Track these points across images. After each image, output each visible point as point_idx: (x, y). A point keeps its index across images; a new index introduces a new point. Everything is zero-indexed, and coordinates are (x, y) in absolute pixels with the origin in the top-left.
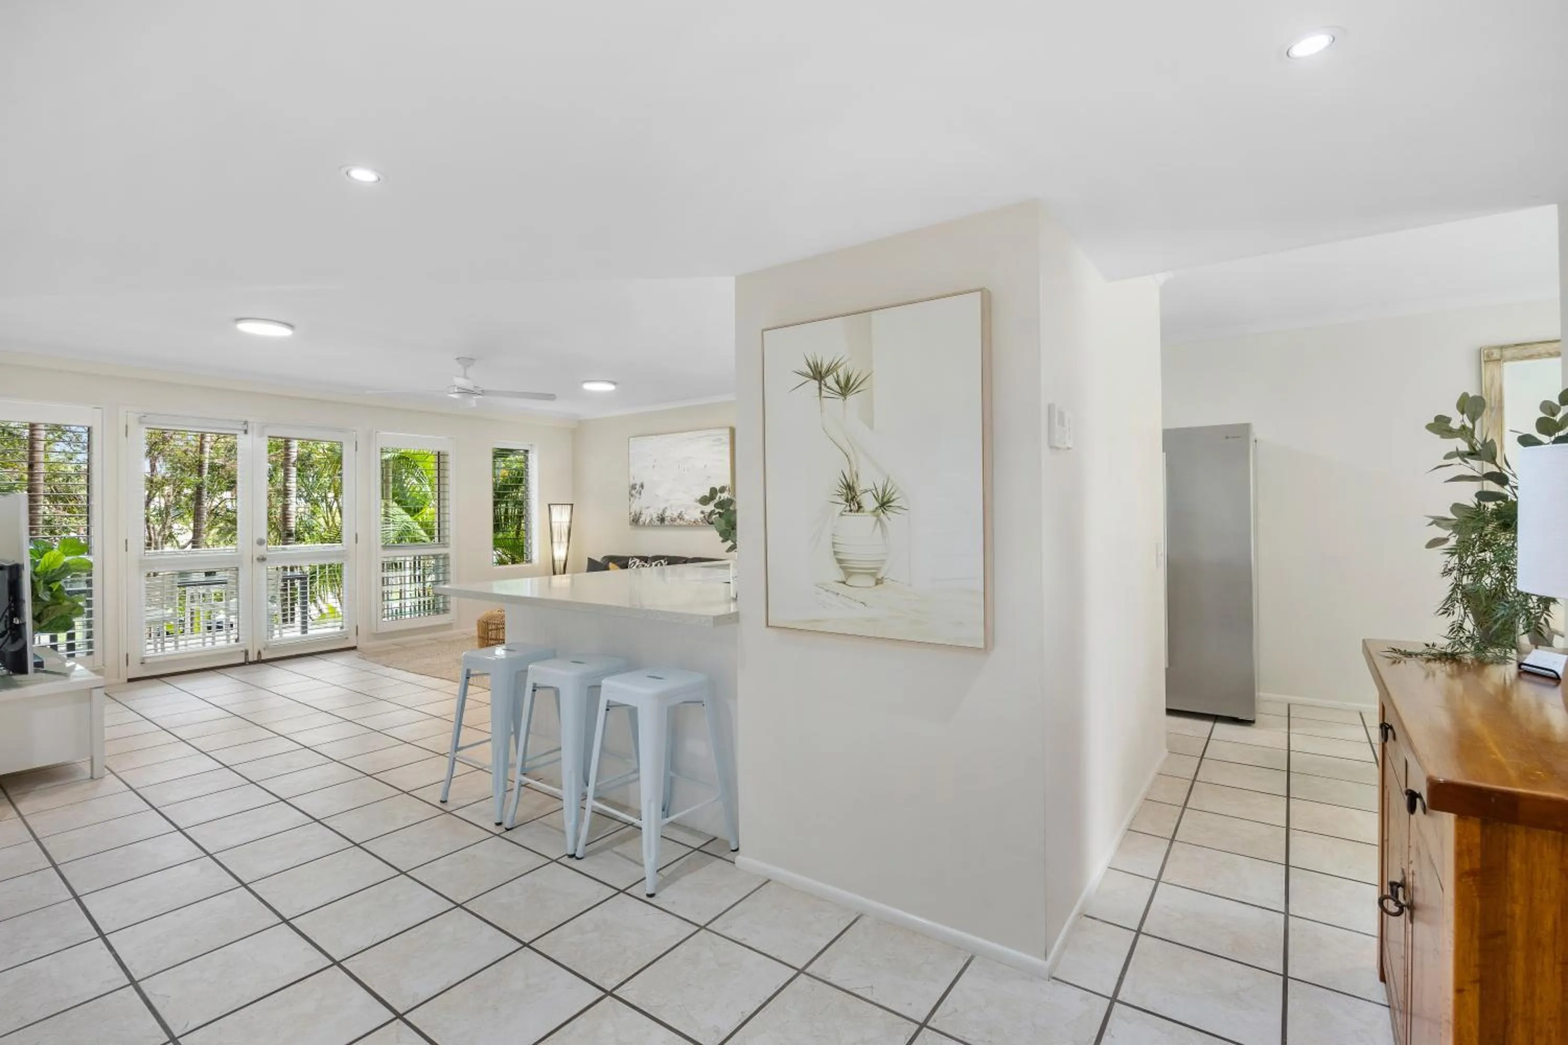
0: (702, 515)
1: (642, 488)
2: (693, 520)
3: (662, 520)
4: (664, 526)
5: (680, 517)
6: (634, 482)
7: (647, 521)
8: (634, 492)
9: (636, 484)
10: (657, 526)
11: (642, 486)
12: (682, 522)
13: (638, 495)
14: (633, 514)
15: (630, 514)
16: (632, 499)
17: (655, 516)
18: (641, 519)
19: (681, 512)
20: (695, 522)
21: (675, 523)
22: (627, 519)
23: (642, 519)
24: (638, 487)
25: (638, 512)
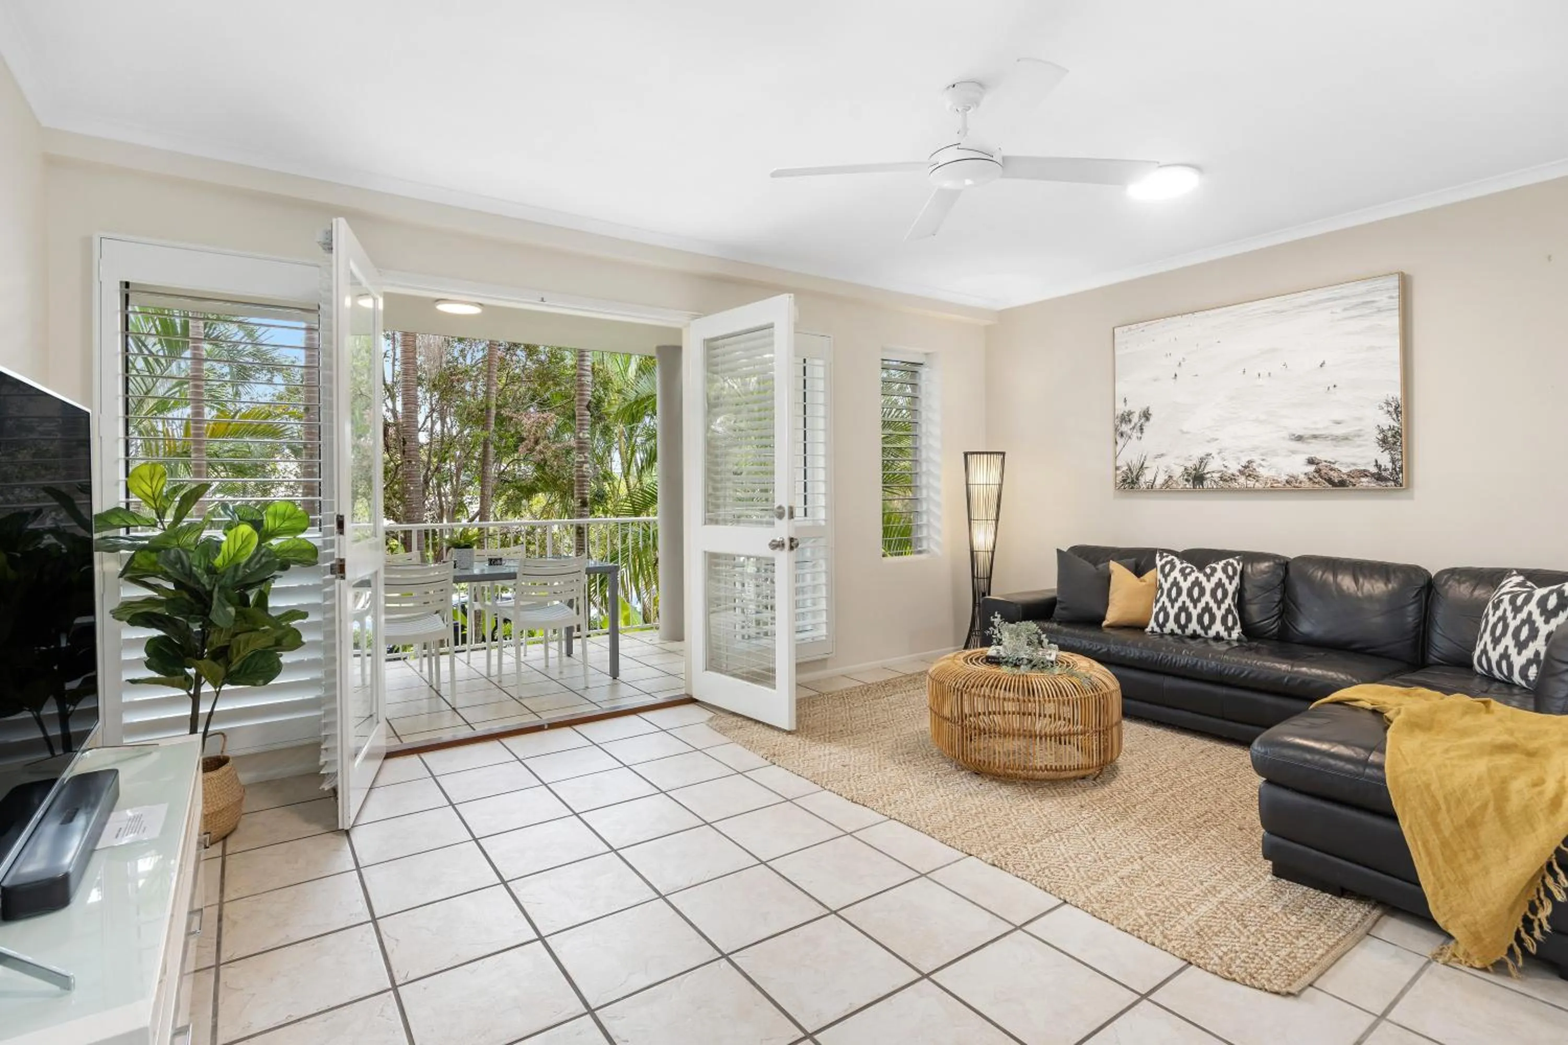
0: (1312, 468)
1: (1148, 419)
2: (1284, 478)
3: (1197, 478)
4: (1204, 491)
5: (1248, 471)
6: (1127, 409)
7: (1159, 481)
8: (1125, 428)
9: (1130, 413)
10: (1184, 491)
11: (1146, 415)
12: (1251, 483)
13: (1136, 434)
14: (1125, 468)
15: (1117, 468)
16: (1121, 442)
17: (1178, 472)
18: (1142, 479)
19: (1250, 462)
20: (1287, 482)
21: (1234, 485)
22: (1109, 479)
23: (1148, 476)
24: (1135, 419)
25: (1136, 464)
